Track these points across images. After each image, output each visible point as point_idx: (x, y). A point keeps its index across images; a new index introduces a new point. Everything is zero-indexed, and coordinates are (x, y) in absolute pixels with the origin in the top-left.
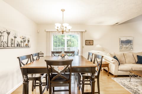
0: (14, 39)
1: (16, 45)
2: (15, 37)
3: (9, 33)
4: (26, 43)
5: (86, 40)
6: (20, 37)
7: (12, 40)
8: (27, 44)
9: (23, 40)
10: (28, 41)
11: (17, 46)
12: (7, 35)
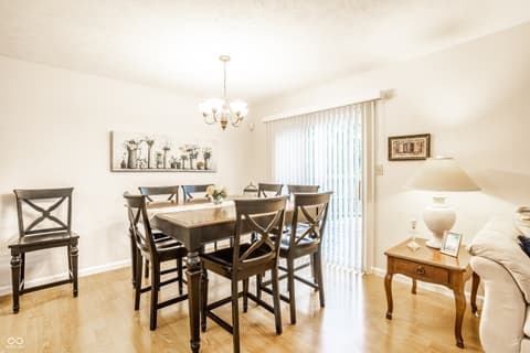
0: (163, 152)
1: (168, 166)
2: (166, 149)
3: (150, 143)
4: (201, 159)
5: (390, 139)
6: (181, 149)
7: (159, 155)
8: (203, 161)
9: (188, 154)
10: (207, 156)
11: (172, 166)
12: (147, 146)
